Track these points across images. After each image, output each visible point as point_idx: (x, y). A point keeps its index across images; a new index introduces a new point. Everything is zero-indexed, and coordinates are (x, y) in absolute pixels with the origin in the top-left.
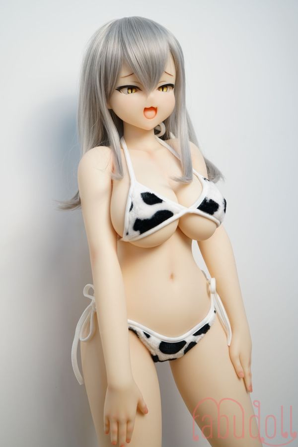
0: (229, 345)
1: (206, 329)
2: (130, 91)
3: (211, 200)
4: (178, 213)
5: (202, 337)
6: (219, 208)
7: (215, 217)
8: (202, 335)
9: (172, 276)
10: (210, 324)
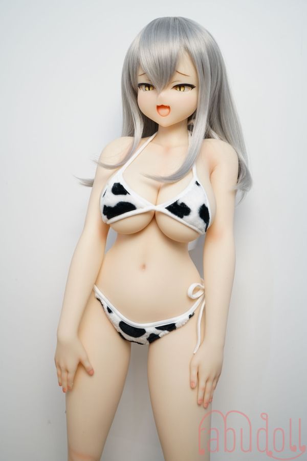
0: (194, 353)
1: (171, 327)
2: (147, 89)
3: (183, 204)
4: (142, 208)
5: (166, 334)
6: (191, 213)
7: (184, 220)
8: (166, 332)
9: (144, 267)
10: (176, 325)
